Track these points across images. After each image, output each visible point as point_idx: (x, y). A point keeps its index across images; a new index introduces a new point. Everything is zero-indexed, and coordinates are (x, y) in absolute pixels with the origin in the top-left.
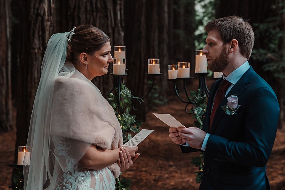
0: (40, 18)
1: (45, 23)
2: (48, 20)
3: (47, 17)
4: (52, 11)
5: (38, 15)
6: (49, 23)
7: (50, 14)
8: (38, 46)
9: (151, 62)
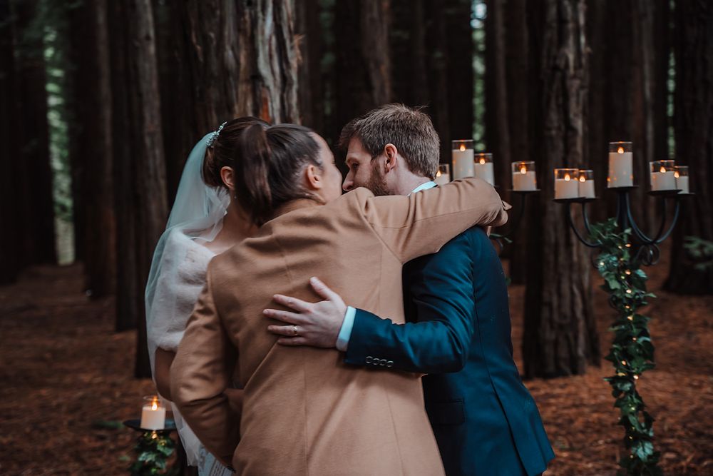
0: (559, 74)
1: (569, 83)
2: (575, 77)
3: (571, 71)
4: (584, 60)
5: (556, 68)
6: (576, 83)
7: (578, 65)
8: (556, 124)
9: (518, 169)
